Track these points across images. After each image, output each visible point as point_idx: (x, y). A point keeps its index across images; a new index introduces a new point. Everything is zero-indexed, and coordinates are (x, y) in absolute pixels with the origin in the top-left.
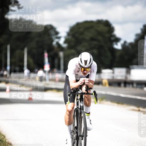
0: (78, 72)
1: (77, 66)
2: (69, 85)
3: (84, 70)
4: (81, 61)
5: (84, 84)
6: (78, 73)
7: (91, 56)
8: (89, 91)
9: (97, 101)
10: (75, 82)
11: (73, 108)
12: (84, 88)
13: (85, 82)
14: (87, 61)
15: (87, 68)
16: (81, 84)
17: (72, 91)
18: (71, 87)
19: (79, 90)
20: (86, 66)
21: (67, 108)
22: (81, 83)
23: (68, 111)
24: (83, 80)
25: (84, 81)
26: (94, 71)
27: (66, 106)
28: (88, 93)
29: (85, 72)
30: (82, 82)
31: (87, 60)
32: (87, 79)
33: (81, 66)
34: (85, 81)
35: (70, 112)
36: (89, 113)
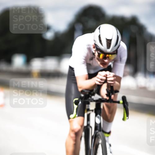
2: (76, 83)
3: (105, 58)
4: (100, 41)
5: (106, 81)
6: (91, 62)
8: (113, 96)
9: (128, 115)
10: (86, 79)
11: (82, 126)
12: (104, 90)
13: (108, 79)
14: (111, 40)
15: (109, 54)
16: (99, 83)
17: (82, 95)
18: (80, 88)
19: (94, 95)
21: (71, 125)
22: (100, 80)
23: (73, 131)
24: (104, 76)
25: (105, 78)
26: (122, 60)
27: (70, 122)
28: (110, 101)
29: (106, 61)
30: (101, 80)
31: (111, 39)
32: (112, 74)
33: (98, 49)
34: (107, 78)
35: (77, 134)
36: (109, 133)
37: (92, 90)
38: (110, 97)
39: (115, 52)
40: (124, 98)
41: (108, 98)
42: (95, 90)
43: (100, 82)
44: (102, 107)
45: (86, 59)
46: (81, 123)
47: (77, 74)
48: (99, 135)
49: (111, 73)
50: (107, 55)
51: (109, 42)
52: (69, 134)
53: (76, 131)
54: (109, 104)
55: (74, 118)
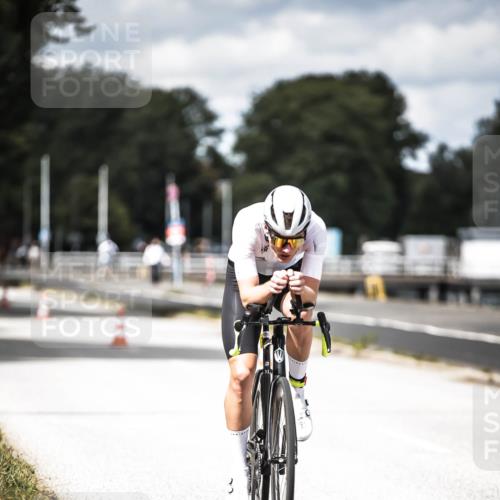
0: (265, 249)
1: (259, 231)
3: (284, 245)
4: (273, 216)
5: (286, 289)
6: (265, 255)
7: (305, 197)
8: (303, 314)
9: (329, 346)
10: (256, 285)
11: (252, 370)
12: (287, 304)
13: (291, 283)
14: (292, 214)
15: (292, 238)
16: (276, 292)
17: (248, 313)
18: (245, 301)
19: (269, 311)
20: (289, 233)
21: (233, 369)
22: (276, 286)
23: (236, 379)
24: (284, 278)
25: (285, 282)
26: (318, 249)
27: (230, 363)
28: (298, 321)
29: (286, 251)
30: (279, 284)
31: (291, 211)
32: (298, 274)
33: (271, 230)
34: (289, 281)
35: (243, 384)
36: (303, 380)
37: (265, 305)
38: (298, 315)
39: (303, 235)
40: (321, 316)
41: (293, 317)
42: (269, 302)
43: (276, 289)
44: (285, 334)
45: (254, 249)
46: (250, 365)
47: (239, 277)
48: (280, 383)
49: (296, 272)
50: (289, 241)
51: (288, 217)
52: (230, 385)
53: (242, 378)
54: (296, 327)
55: (235, 354)
